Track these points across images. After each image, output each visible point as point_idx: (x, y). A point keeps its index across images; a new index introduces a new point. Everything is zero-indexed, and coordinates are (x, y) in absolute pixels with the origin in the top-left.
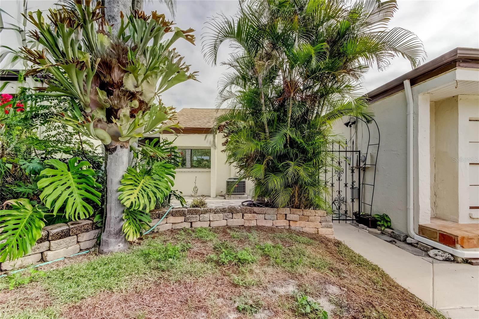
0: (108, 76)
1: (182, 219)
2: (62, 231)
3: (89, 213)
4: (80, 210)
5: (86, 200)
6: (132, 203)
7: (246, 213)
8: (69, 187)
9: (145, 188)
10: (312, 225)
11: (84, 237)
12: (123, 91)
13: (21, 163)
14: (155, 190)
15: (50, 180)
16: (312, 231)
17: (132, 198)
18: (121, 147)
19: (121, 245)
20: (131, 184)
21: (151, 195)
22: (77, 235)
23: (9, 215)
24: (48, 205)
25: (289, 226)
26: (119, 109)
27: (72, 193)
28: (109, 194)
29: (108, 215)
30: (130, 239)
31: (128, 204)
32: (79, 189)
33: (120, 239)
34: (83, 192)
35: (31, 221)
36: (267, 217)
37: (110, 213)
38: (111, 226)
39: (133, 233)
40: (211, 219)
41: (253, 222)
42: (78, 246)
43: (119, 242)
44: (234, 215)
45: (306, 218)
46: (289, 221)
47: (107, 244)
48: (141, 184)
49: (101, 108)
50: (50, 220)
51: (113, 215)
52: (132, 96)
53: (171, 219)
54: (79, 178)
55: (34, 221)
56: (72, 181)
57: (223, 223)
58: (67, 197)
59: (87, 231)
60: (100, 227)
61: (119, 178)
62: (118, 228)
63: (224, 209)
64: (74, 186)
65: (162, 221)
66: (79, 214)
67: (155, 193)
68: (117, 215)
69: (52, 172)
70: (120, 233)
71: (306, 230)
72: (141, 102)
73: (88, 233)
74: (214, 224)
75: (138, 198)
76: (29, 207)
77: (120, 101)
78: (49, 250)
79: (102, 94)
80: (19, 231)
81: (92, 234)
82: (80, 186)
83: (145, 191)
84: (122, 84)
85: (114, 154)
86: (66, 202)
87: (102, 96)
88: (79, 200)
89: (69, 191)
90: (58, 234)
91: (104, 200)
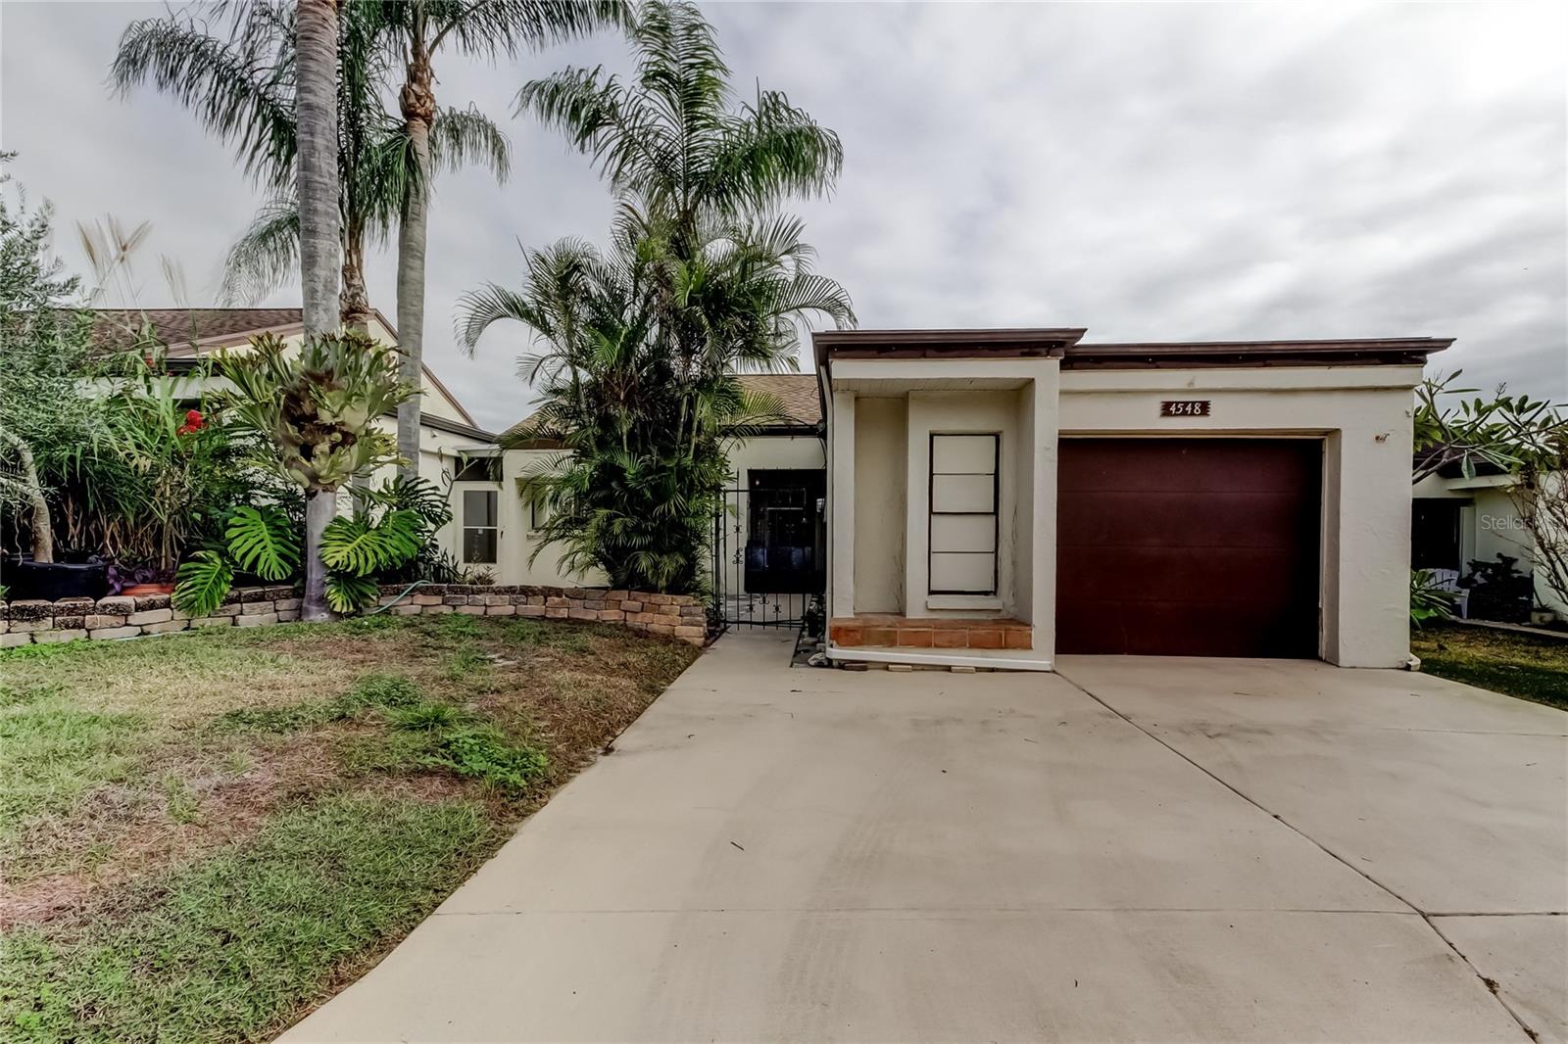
0: (299, 409)
1: (438, 600)
2: (256, 593)
3: (286, 574)
4: (275, 567)
5: (281, 555)
6: (338, 562)
7: (550, 596)
8: (262, 540)
9: (363, 546)
10: (664, 619)
11: (284, 605)
12: (317, 424)
13: (213, 512)
14: (378, 549)
15: (240, 530)
16: (664, 629)
17: (339, 557)
18: (323, 491)
19: (326, 615)
20: (340, 539)
21: (370, 555)
22: (274, 601)
23: (197, 569)
24: (237, 559)
25: (625, 620)
26: (314, 445)
27: (265, 547)
28: (309, 551)
29: (309, 576)
30: (337, 609)
31: (331, 563)
32: (273, 542)
33: (323, 608)
34: (279, 547)
35: (220, 575)
36: (588, 604)
37: (311, 574)
38: (313, 590)
39: (343, 604)
40: (488, 603)
41: (561, 611)
42: (275, 615)
43: (323, 611)
44: (529, 598)
45: (656, 609)
46: (625, 612)
47: (308, 612)
48: (358, 540)
49: (296, 444)
50: (240, 581)
51: (314, 576)
52: (330, 429)
53: (420, 599)
54: (274, 530)
55: (222, 575)
56: (266, 533)
57: (510, 610)
58: (259, 551)
59: (287, 598)
60: (299, 593)
61: (321, 530)
62: (319, 593)
63: (511, 587)
64: (268, 539)
65: (400, 600)
66: (273, 573)
67: (376, 554)
68: (319, 577)
69: (242, 521)
70: (323, 601)
71: (655, 627)
72: (345, 435)
73: (288, 601)
74: (492, 612)
75: (348, 557)
76: (218, 561)
77: (314, 437)
78: (241, 614)
79: (293, 429)
80: (208, 586)
81: (292, 603)
82: (275, 539)
83: (362, 549)
84: (315, 416)
85: (314, 499)
86: (257, 558)
87: (292, 431)
88: (274, 557)
89: (262, 545)
90: (250, 595)
91: (304, 556)
